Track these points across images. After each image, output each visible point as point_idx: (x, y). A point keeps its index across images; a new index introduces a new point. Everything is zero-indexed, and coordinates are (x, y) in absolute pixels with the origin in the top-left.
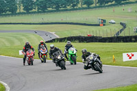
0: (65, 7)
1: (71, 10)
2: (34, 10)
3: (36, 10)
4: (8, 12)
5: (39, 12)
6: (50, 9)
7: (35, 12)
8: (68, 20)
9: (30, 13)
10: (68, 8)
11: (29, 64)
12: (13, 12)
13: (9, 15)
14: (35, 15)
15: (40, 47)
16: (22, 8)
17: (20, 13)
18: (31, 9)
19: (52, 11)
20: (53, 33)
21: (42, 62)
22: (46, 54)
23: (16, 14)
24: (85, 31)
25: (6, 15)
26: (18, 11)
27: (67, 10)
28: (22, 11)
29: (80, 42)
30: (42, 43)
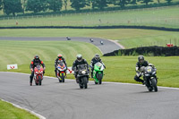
0: (134, 2)
1: (141, 7)
2: (86, 7)
3: (91, 7)
4: (48, 10)
5: (94, 10)
6: (112, 6)
7: (88, 11)
8: (139, 22)
9: (81, 11)
10: (139, 3)
11: (37, 84)
12: (56, 10)
13: (49, 14)
15: (57, 63)
16: (69, 3)
17: (66, 12)
18: (83, 6)
19: (113, 9)
20: (115, 41)
21: (60, 81)
22: (65, 71)
23: (60, 13)
24: (163, 38)
25: (44, 15)
26: (63, 8)
27: (136, 7)
28: (69, 8)
29: (155, 55)
30: (60, 58)
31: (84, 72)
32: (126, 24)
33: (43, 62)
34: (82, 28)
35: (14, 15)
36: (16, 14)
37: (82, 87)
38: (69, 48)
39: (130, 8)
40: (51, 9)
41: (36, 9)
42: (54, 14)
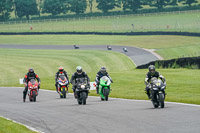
0: (174, 3)
1: (183, 9)
2: (116, 9)
3: (121, 9)
4: (69, 13)
5: (125, 13)
6: (147, 7)
7: (118, 13)
8: (180, 28)
9: (109, 14)
10: (180, 5)
11: (31, 100)
12: (79, 11)
13: (70, 17)
14: (118, 19)
15: (58, 76)
16: (95, 4)
17: (91, 15)
18: (112, 7)
19: (149, 11)
20: (151, 51)
22: (66, 86)
23: (84, 16)
26: (88, 10)
27: (177, 9)
28: (95, 10)
30: (61, 71)
31: (83, 86)
32: (164, 29)
33: (38, 76)
34: (110, 34)
35: (28, 19)
36: (30, 17)
37: (80, 103)
38: (95, 58)
39: (169, 10)
40: (72, 10)
41: (54, 11)
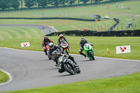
0: (63, 3)
1: (68, 6)
2: (34, 6)
3: (37, 6)
5: (39, 8)
6: (50, 5)
7: (35, 8)
8: (66, 16)
9: (31, 9)
10: (66, 4)
12: (16, 8)
13: (12, 10)
14: (35, 11)
16: (24, 4)
17: (22, 9)
18: (32, 5)
23: (18, 10)
24: (82, 25)
25: (9, 11)
26: (20, 7)
27: (65, 6)
28: (24, 7)
34: (32, 19)
39: (61, 7)
40: (12, 7)
41: (3, 7)
42: (15, 10)
